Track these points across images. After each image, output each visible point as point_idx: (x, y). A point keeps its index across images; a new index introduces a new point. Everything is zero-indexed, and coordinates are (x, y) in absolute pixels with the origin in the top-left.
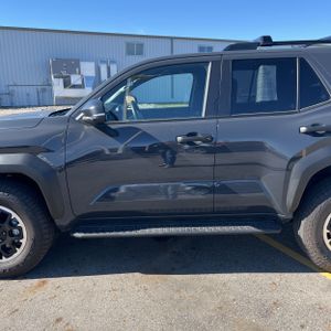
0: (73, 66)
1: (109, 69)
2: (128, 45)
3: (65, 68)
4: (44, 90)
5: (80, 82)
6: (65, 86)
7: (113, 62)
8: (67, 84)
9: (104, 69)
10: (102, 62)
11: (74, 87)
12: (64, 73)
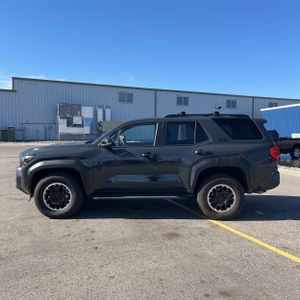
0: (76, 109)
1: (104, 112)
2: (120, 94)
3: (69, 111)
4: (50, 128)
5: (80, 123)
6: (68, 125)
7: (108, 107)
8: (70, 124)
9: (100, 112)
10: (99, 107)
11: (75, 126)
12: (68, 115)
